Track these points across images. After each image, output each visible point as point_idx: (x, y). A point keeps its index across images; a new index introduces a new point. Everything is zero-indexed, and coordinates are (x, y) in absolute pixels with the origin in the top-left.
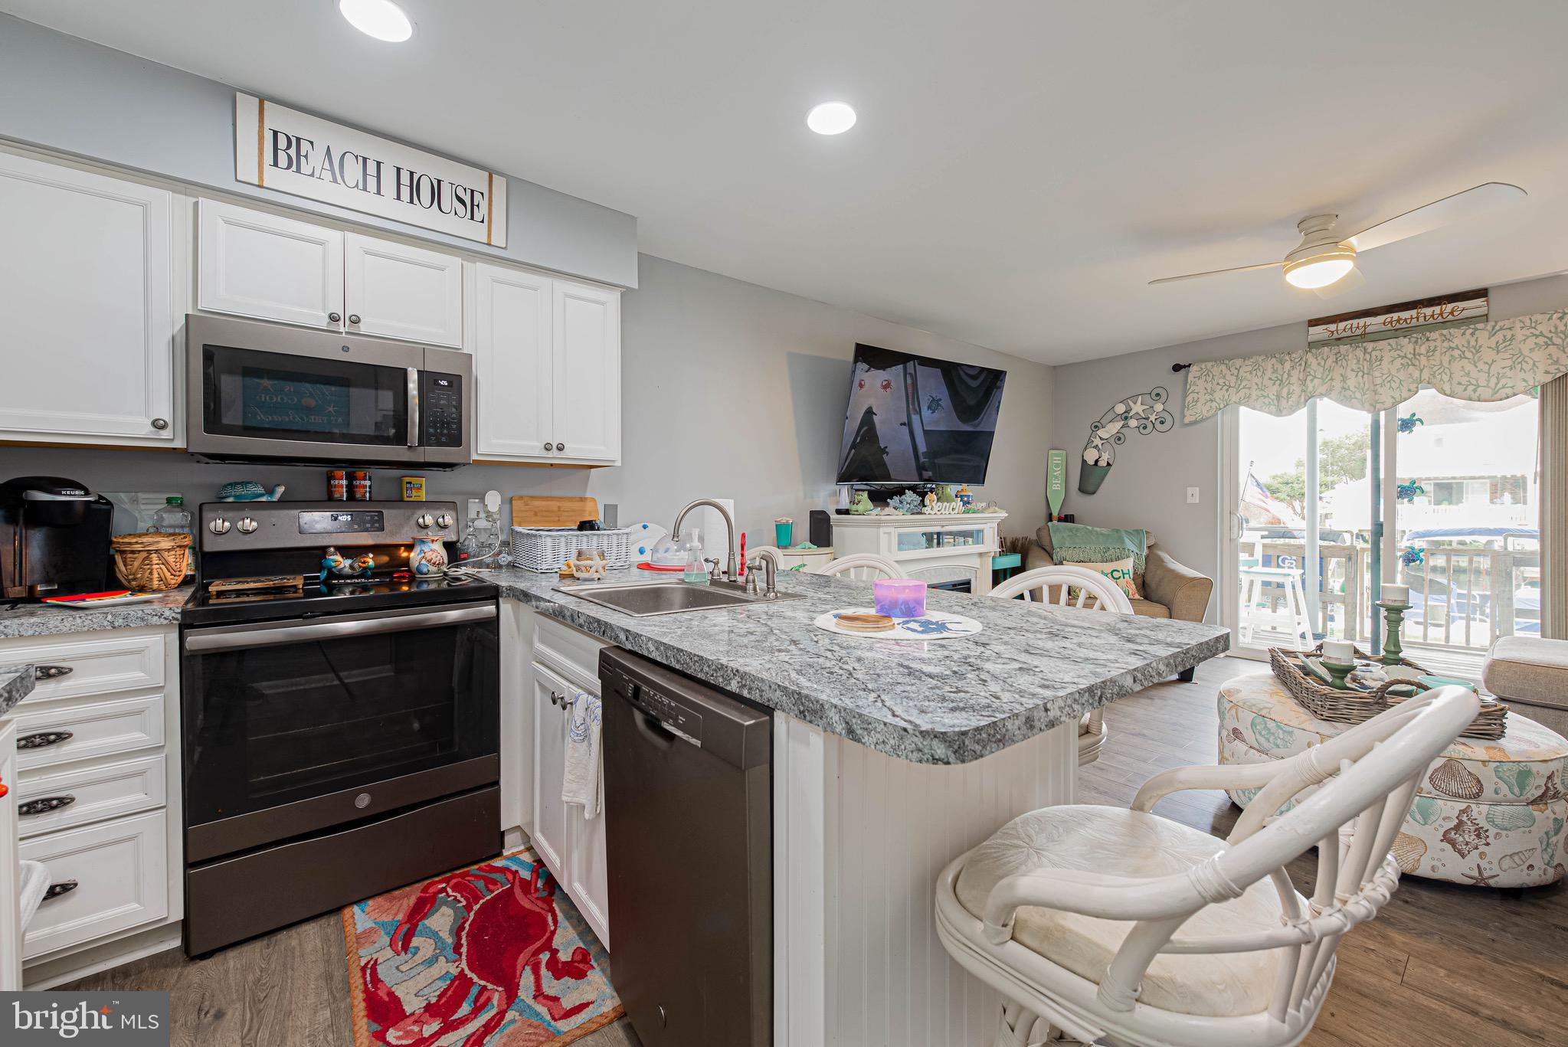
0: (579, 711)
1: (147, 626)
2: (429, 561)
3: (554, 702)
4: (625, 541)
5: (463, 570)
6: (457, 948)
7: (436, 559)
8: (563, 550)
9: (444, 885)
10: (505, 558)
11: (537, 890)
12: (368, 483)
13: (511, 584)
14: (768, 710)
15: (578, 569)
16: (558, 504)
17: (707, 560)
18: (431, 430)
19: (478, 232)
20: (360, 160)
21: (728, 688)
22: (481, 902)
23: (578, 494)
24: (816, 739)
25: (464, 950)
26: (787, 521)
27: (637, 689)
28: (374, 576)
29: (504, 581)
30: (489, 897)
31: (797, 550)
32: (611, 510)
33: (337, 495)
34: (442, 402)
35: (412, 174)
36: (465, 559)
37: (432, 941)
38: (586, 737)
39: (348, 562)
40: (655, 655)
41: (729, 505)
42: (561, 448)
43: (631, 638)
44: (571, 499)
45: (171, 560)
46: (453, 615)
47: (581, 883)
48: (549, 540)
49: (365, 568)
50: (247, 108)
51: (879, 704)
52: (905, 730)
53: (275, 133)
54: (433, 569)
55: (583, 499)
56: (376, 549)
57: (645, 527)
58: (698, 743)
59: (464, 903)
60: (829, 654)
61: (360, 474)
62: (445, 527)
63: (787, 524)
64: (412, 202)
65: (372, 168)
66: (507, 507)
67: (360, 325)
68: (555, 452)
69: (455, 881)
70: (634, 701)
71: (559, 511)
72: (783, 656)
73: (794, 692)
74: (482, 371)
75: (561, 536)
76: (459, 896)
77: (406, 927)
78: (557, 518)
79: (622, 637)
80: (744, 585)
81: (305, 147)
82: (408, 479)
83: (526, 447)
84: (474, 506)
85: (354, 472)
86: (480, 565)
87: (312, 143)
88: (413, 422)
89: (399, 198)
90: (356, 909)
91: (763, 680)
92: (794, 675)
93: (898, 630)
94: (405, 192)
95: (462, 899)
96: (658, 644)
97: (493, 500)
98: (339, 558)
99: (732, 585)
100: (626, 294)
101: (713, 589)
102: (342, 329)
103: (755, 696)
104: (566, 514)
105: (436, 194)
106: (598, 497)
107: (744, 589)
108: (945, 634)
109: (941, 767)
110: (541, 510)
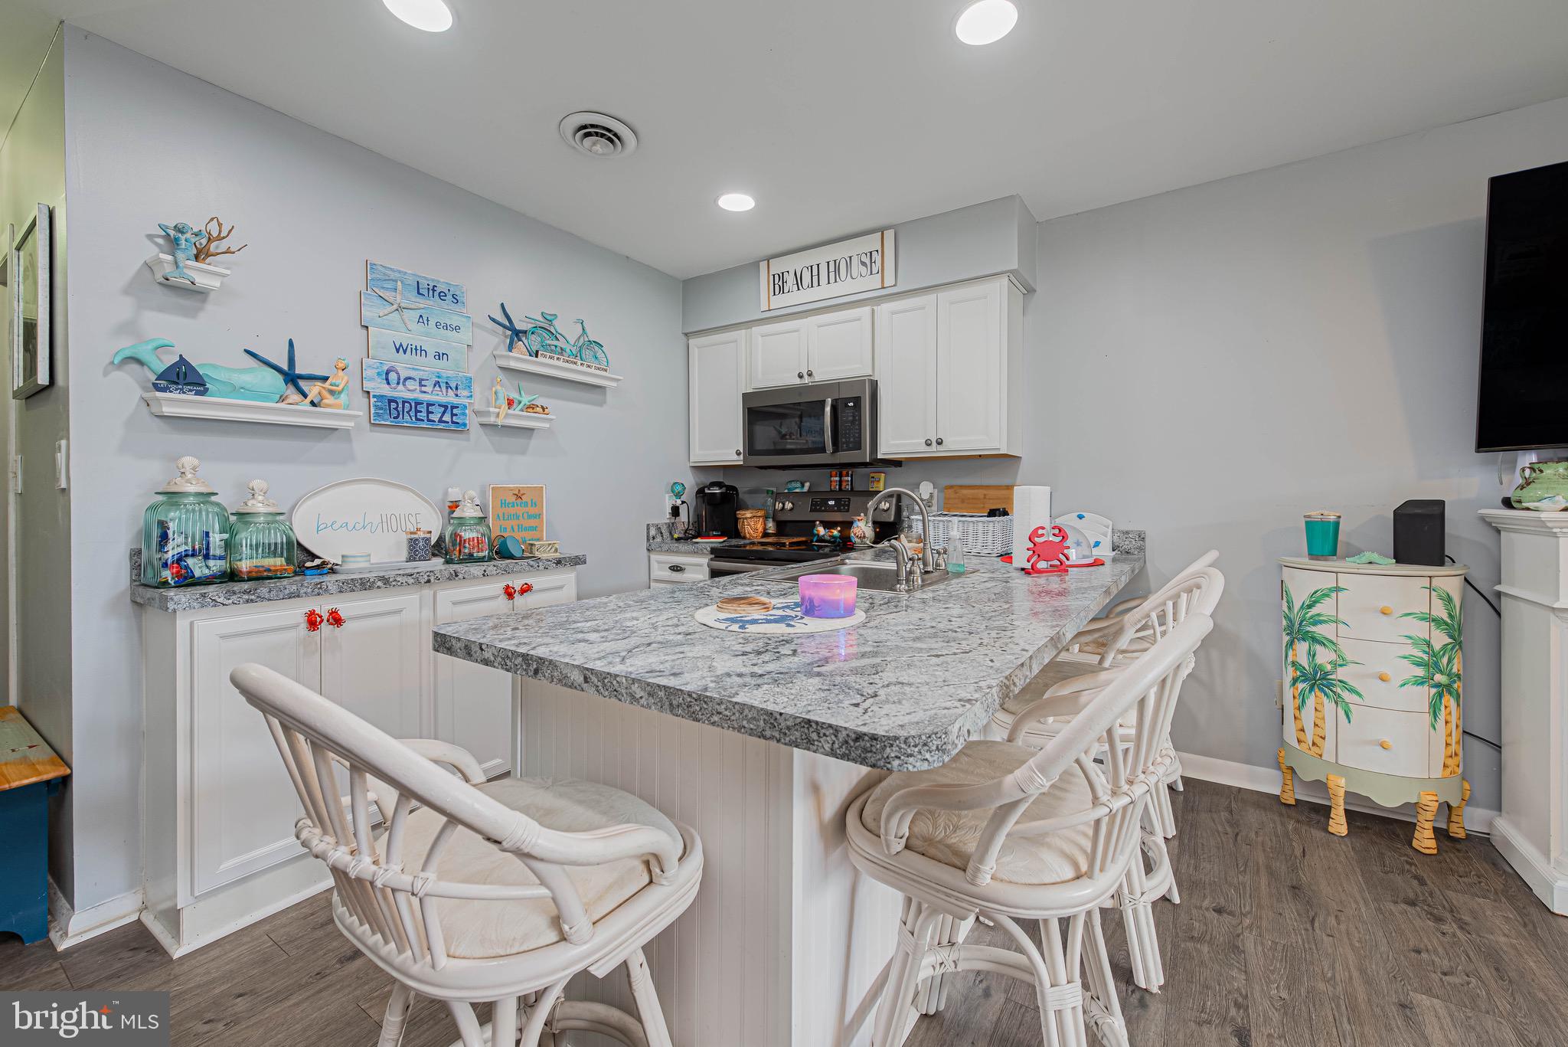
1: (703, 554)
12: (850, 478)
16: (985, 492)
18: (844, 440)
19: (874, 282)
20: (809, 268)
23: (1006, 482)
33: (833, 488)
34: (848, 418)
35: (835, 261)
39: (825, 532)
42: (940, 442)
44: (998, 488)
45: (752, 523)
48: (939, 524)
50: (763, 269)
53: (774, 275)
54: (858, 540)
57: (1081, 517)
61: (847, 473)
64: (836, 281)
65: (815, 271)
66: (937, 495)
67: (812, 376)
68: (937, 446)
71: (985, 498)
78: (982, 506)
81: (786, 276)
82: (872, 475)
85: (844, 472)
87: (789, 272)
88: (828, 436)
89: (829, 282)
94: (832, 275)
97: (926, 489)
98: (821, 528)
100: (1014, 275)
102: (807, 381)
105: (849, 267)
110: (969, 499)
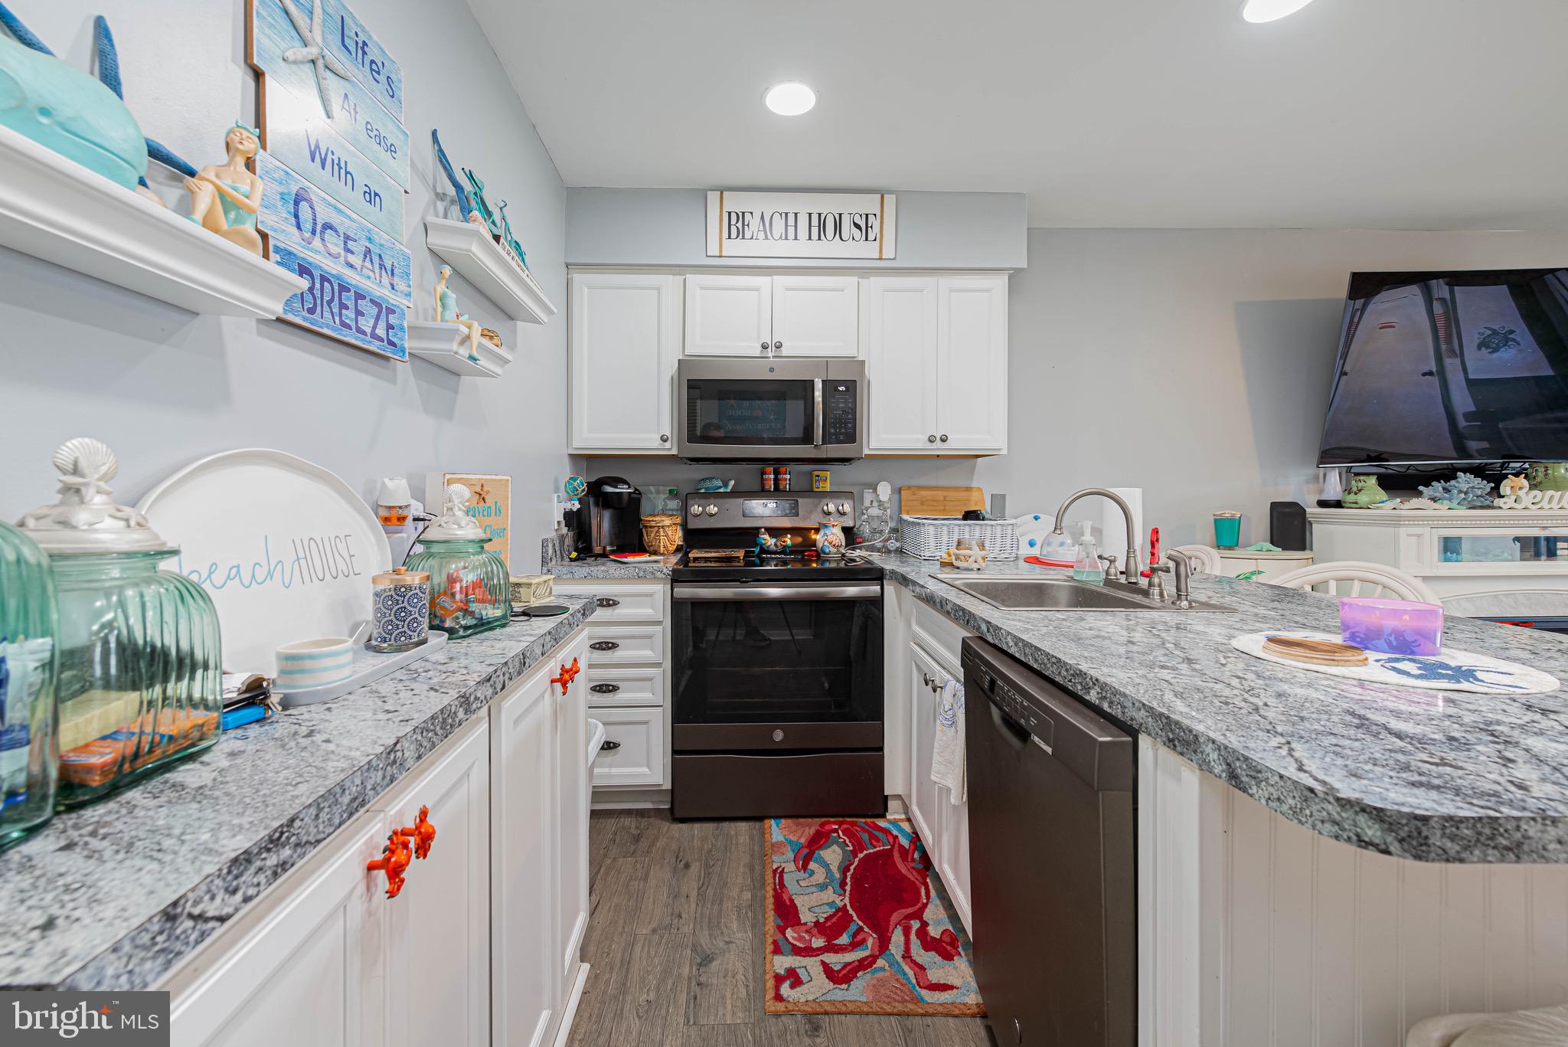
0: (947, 696)
1: (655, 579)
2: (830, 543)
3: (927, 684)
4: (1011, 532)
5: (858, 553)
6: (843, 884)
7: (836, 542)
8: (945, 538)
9: (837, 827)
10: (893, 544)
11: (913, 860)
12: (788, 477)
13: (894, 568)
14: (1133, 733)
15: (958, 558)
16: (944, 494)
17: (1100, 557)
18: (832, 430)
19: (870, 250)
20: (784, 215)
21: (1087, 697)
22: (865, 852)
23: (964, 484)
24: (1190, 777)
25: (848, 888)
26: (1233, 515)
27: (993, 682)
28: (791, 553)
29: (889, 564)
30: (871, 851)
31: (1249, 552)
32: (999, 500)
33: (767, 487)
34: (841, 405)
35: (820, 215)
36: (860, 543)
37: (824, 870)
39: (774, 541)
40: (1013, 650)
42: (944, 440)
43: (991, 630)
44: (957, 489)
45: (670, 533)
46: (851, 591)
47: (950, 865)
48: (931, 528)
49: (785, 546)
50: (713, 198)
51: (1284, 752)
52: (1312, 790)
53: (730, 213)
54: (834, 550)
55: (968, 489)
56: (794, 531)
57: (1036, 518)
58: (1049, 750)
59: (851, 848)
60: (1235, 682)
61: (782, 469)
62: (843, 514)
63: (1232, 519)
64: (819, 239)
65: (791, 218)
66: (896, 496)
67: (782, 348)
68: (938, 444)
69: (845, 826)
70: (989, 693)
71: (944, 501)
72: (1165, 674)
73: (1161, 715)
74: (872, 373)
75: (943, 525)
76: (847, 841)
77: (806, 851)
78: (942, 509)
79: (984, 628)
80: (1146, 587)
81: (748, 216)
82: (816, 473)
83: (912, 441)
84: (868, 496)
85: (779, 468)
86: (872, 548)
87: (751, 213)
88: (818, 425)
89: (810, 239)
90: (773, 822)
91: (1125, 695)
92: (1169, 696)
93: (1373, 668)
94: (815, 231)
95: (850, 844)
96: (1018, 640)
97: (884, 491)
98: (767, 537)
99: (1133, 588)
100: (1015, 277)
101: (1105, 591)
102: (770, 355)
103: (1116, 712)
104: (952, 503)
105: (838, 227)
106: (984, 488)
107: (1146, 593)
108: (1465, 685)
110: (928, 500)
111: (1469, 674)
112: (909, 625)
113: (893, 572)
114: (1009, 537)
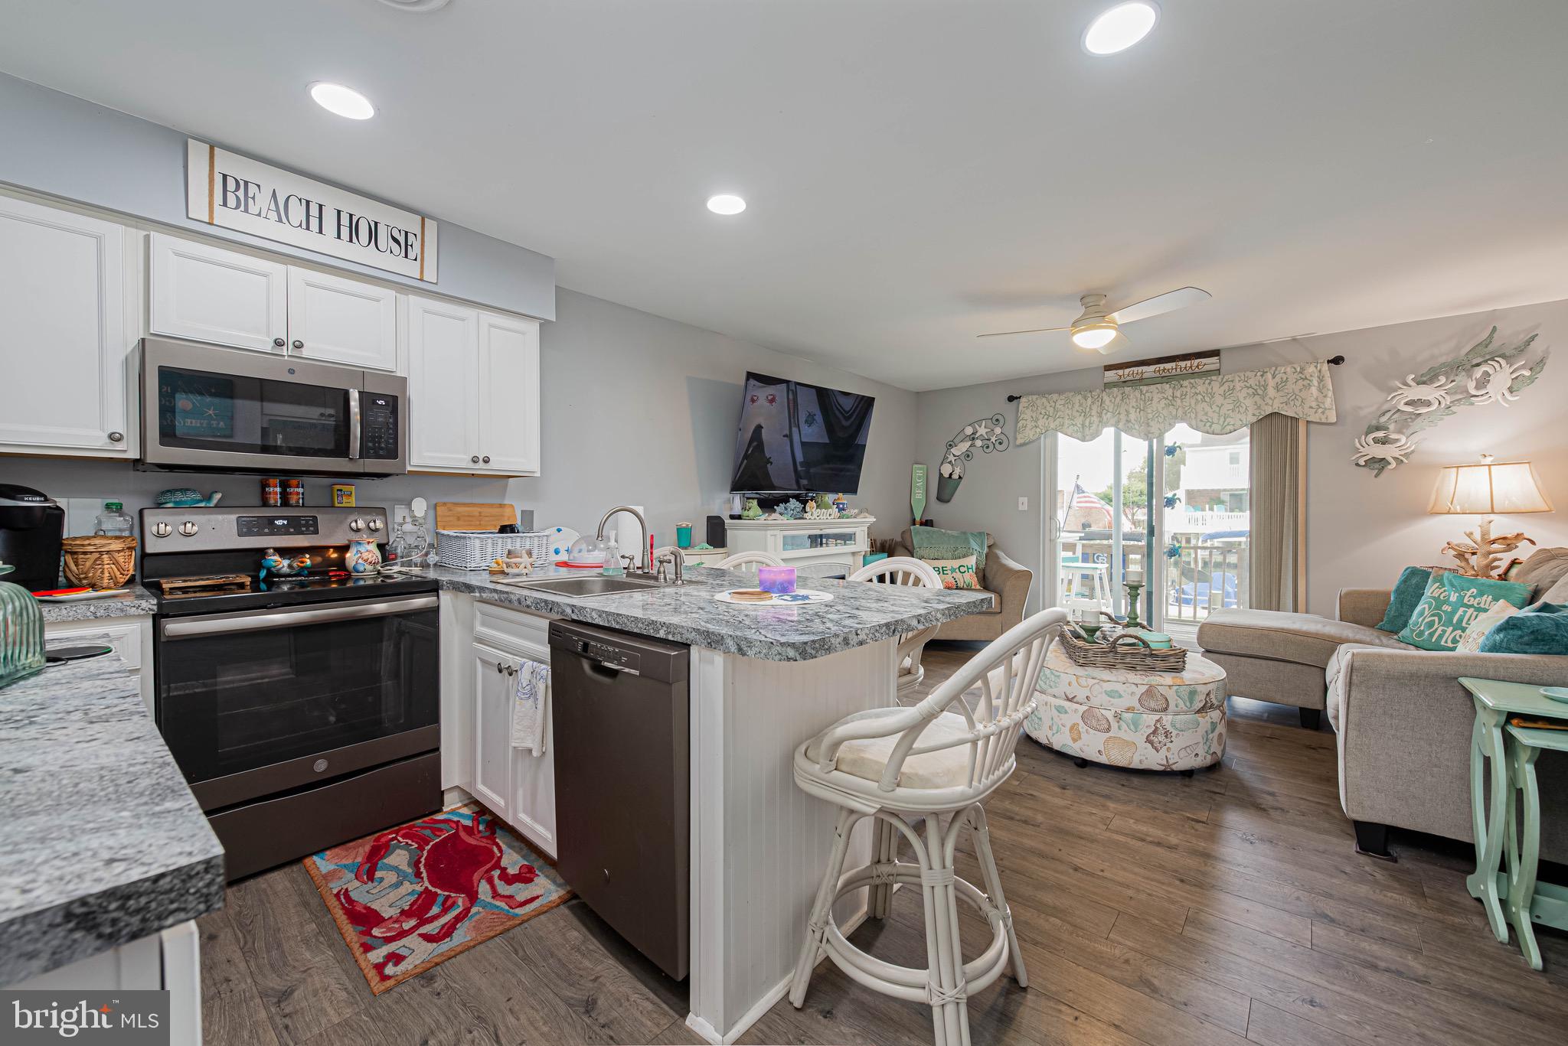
0: (524, 676)
1: (126, 617)
2: (366, 561)
3: (500, 671)
4: (545, 542)
5: (396, 568)
7: (373, 559)
8: (490, 550)
10: (433, 558)
12: (301, 490)
13: (449, 578)
14: (687, 646)
15: (508, 565)
16: (479, 510)
17: (623, 557)
18: (370, 444)
19: (411, 269)
20: (304, 202)
21: (658, 636)
23: (498, 501)
24: (718, 658)
26: (687, 525)
27: (586, 646)
28: (311, 574)
29: (444, 578)
31: (696, 550)
32: (528, 515)
33: (272, 502)
34: (380, 419)
35: (351, 216)
36: (393, 559)
37: (394, 872)
38: (533, 694)
39: (286, 563)
40: (599, 621)
41: (640, 510)
42: (486, 461)
43: (576, 611)
44: (491, 506)
45: (121, 560)
48: (477, 542)
49: (302, 568)
50: (198, 155)
51: (758, 633)
52: (772, 643)
53: (225, 177)
54: (369, 567)
55: (501, 506)
56: (312, 550)
57: (559, 530)
58: (637, 673)
60: (726, 614)
61: (294, 482)
62: (377, 530)
63: (687, 527)
64: (350, 241)
65: (314, 211)
66: (431, 513)
67: (303, 349)
68: (481, 464)
70: (585, 654)
71: (480, 516)
72: (694, 615)
73: (704, 631)
74: (414, 392)
75: (486, 538)
78: (478, 523)
79: (569, 611)
80: (656, 575)
81: (252, 189)
83: (456, 460)
84: (400, 513)
85: (288, 480)
86: (409, 564)
87: (259, 186)
88: (356, 437)
89: (339, 237)
90: (316, 858)
91: (683, 627)
92: (703, 624)
93: (775, 600)
94: (345, 232)
96: (601, 613)
97: (420, 506)
98: (277, 558)
99: (646, 576)
100: (544, 325)
101: (629, 580)
102: (285, 354)
103: (678, 638)
104: (487, 519)
105: (373, 235)
106: (515, 504)
107: (656, 579)
108: (807, 602)
109: (792, 662)
110: (464, 516)
111: (806, 597)
112: (472, 628)
113: (451, 583)
114: (544, 547)
